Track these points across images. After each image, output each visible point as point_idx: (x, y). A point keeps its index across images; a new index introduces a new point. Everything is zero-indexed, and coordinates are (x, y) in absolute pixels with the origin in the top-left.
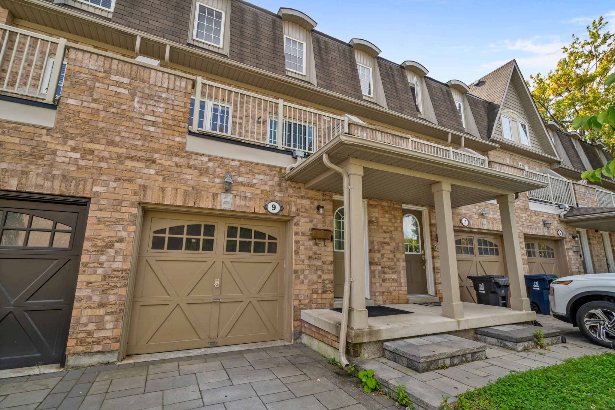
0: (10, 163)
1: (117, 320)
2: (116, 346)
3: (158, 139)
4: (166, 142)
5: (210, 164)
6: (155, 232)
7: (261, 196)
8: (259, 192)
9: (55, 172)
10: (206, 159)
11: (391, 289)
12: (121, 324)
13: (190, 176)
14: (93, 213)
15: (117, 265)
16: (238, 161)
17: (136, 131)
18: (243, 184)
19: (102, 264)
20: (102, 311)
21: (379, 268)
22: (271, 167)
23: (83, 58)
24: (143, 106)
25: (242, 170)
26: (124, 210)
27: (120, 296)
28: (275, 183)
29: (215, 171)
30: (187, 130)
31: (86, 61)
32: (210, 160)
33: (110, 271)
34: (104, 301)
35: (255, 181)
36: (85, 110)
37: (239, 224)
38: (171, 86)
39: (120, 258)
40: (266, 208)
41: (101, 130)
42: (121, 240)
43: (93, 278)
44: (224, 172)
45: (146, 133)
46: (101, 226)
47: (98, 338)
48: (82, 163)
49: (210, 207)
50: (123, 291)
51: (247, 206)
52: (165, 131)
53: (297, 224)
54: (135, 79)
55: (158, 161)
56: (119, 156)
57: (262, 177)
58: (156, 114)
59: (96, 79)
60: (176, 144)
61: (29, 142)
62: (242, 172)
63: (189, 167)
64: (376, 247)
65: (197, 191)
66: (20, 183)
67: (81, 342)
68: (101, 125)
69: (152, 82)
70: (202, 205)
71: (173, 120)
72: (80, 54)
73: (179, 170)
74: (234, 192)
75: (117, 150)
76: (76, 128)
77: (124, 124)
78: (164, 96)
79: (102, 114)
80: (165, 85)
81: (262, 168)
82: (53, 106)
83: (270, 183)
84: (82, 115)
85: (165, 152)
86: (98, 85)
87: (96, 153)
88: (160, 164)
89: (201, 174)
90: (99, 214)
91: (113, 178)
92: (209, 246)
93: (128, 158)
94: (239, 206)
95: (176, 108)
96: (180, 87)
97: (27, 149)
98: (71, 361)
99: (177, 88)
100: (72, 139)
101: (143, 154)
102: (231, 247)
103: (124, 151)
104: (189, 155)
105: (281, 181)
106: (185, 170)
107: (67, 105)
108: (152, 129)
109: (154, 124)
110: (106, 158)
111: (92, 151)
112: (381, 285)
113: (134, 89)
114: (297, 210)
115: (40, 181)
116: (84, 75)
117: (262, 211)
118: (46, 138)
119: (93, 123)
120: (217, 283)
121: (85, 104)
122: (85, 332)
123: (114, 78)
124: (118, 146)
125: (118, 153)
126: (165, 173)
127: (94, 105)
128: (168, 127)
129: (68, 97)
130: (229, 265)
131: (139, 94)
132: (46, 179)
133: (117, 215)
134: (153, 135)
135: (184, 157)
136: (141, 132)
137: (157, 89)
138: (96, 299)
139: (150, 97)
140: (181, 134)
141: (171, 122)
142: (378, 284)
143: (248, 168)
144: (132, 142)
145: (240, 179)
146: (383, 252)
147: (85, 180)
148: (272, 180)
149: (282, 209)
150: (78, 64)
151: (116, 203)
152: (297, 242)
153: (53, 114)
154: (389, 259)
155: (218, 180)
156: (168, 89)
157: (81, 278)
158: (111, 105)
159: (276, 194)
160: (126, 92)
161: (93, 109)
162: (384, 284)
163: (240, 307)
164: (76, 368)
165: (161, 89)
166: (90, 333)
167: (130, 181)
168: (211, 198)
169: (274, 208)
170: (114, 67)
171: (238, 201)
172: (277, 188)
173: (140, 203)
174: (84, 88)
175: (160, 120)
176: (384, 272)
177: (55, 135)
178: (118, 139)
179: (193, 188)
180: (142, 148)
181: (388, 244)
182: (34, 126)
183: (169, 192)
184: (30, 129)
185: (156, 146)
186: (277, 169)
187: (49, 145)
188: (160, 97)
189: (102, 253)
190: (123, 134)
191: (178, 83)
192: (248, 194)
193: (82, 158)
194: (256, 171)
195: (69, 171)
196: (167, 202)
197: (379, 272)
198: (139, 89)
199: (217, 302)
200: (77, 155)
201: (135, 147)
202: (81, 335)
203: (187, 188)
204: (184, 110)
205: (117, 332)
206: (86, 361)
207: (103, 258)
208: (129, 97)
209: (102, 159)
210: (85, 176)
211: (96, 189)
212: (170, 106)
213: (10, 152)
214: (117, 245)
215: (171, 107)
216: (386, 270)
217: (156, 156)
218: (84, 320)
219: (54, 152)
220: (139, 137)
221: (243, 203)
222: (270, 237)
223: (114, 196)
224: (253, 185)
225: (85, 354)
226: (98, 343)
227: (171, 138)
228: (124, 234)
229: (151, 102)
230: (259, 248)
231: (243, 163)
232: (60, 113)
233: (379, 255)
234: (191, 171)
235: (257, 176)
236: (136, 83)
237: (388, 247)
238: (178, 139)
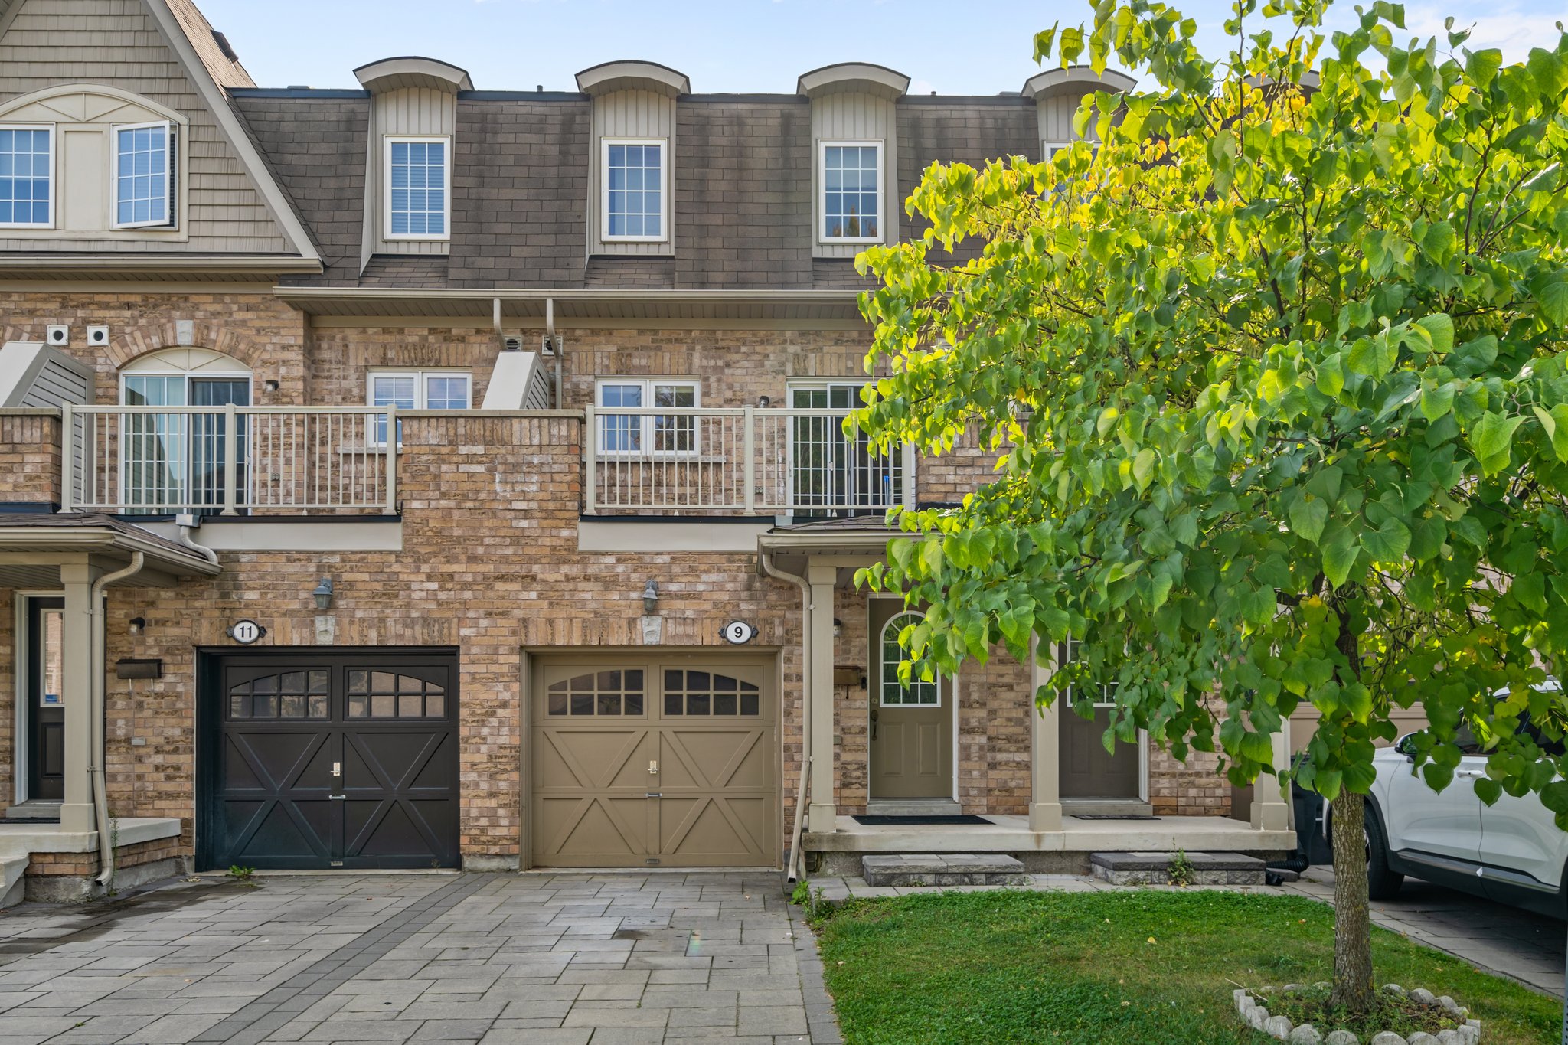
0: (365, 610)
1: (513, 815)
2: (515, 849)
3: (536, 539)
4: (547, 541)
5: (620, 568)
6: (551, 688)
7: (714, 613)
8: (708, 606)
9: (415, 614)
10: (612, 560)
11: (1013, 784)
12: (518, 820)
13: (589, 593)
14: (466, 669)
15: (504, 740)
16: (668, 553)
17: (503, 532)
18: (679, 596)
19: (484, 739)
20: (493, 803)
21: (983, 740)
22: (730, 555)
23: (420, 429)
24: (509, 488)
25: (676, 569)
26: (502, 659)
27: (512, 783)
28: (738, 586)
29: (628, 579)
30: (577, 514)
31: (424, 434)
32: (619, 561)
33: (495, 748)
34: (494, 789)
35: (700, 587)
36: (433, 514)
37: (686, 667)
38: (545, 441)
39: (505, 730)
40: (723, 634)
41: (458, 540)
42: (504, 705)
43: (477, 758)
44: (644, 578)
45: (518, 532)
46: (477, 686)
47: (494, 837)
48: (442, 596)
49: (625, 643)
50: (515, 776)
51: (688, 636)
52: (545, 523)
53: (788, 660)
54: (491, 443)
55: (540, 576)
56: (485, 577)
57: (713, 577)
58: (529, 496)
59: (441, 459)
60: (562, 542)
61: (379, 578)
62: (678, 575)
63: (587, 579)
64: (975, 696)
65: (602, 618)
66: (379, 635)
67: (475, 840)
68: (457, 532)
69: (516, 441)
70: (612, 642)
71: (555, 500)
72: (415, 424)
73: (571, 585)
74: (663, 612)
75: (481, 568)
76: (429, 544)
77: (486, 524)
78: (536, 460)
79: (456, 514)
80: (536, 441)
81: (714, 558)
82: (396, 518)
83: (730, 586)
84: (432, 524)
85: (547, 560)
86: (444, 468)
87: (456, 578)
88: (542, 580)
89: (607, 588)
90: (473, 669)
91: (482, 612)
92: (635, 705)
93: (497, 578)
94: (673, 637)
95: (557, 478)
96: (559, 437)
97: (378, 587)
98: (467, 863)
99: (555, 441)
100: (426, 562)
101: (517, 568)
102: (672, 706)
103: (491, 567)
104: (585, 557)
105: (751, 579)
106: (581, 585)
107: (412, 511)
108: (524, 524)
109: (526, 514)
110: (471, 584)
111: (451, 576)
112: (984, 775)
113: (492, 461)
114: (787, 632)
115: (399, 629)
116: (425, 458)
117: (717, 641)
118: (396, 568)
119: (446, 533)
120: (653, 766)
121: (433, 504)
122: (478, 827)
123: (463, 450)
124: (483, 562)
125: (483, 573)
126: (551, 594)
127: (443, 503)
128: (549, 515)
129: (412, 499)
130: (671, 737)
131: (500, 468)
132: (405, 626)
133: (494, 668)
134: (527, 533)
135: (577, 562)
136: (510, 532)
137: (524, 451)
138: (484, 786)
139: (515, 468)
140: (569, 523)
141: (551, 506)
142: (975, 773)
143: (686, 565)
144: (499, 552)
145: (673, 587)
146: (993, 704)
147: (449, 620)
148: (735, 580)
149: (755, 634)
150: (415, 441)
151: (490, 650)
152: (788, 694)
153: (397, 529)
154: (1009, 719)
155: (634, 595)
156: (540, 446)
157: (465, 758)
158: (465, 497)
159: (743, 606)
160: (480, 469)
161: (443, 509)
162: (992, 774)
163: (695, 808)
164: (474, 871)
165: (531, 449)
166: (483, 830)
167: (504, 614)
168: (625, 628)
169: (738, 634)
170: (461, 431)
171: (671, 628)
172: (744, 595)
173: (522, 647)
174: (428, 478)
175: (534, 505)
176: (993, 749)
177: (405, 560)
178: (480, 550)
179: (596, 613)
180: (515, 559)
181: (1011, 688)
182: (381, 552)
183: (561, 626)
184: (377, 558)
185: (532, 551)
186: (743, 557)
187: (401, 577)
188: (530, 464)
189: (483, 723)
190: (487, 541)
191: (555, 432)
192: (690, 614)
193: (441, 588)
194: (703, 567)
195: (429, 610)
196: (560, 642)
197: (981, 748)
198: (499, 459)
199: (656, 798)
200: (434, 586)
201: (504, 559)
202: (474, 832)
203: (587, 616)
204: (569, 478)
205: (515, 831)
206: (483, 864)
207: (485, 731)
208: (487, 477)
209: (465, 586)
210: (448, 614)
211: (465, 632)
212: (548, 476)
213: (363, 594)
214: (500, 712)
215: (548, 478)
216: (1000, 743)
217: (536, 568)
218: (474, 813)
219: (408, 587)
220: (508, 540)
221: (680, 630)
222: (745, 686)
223: (486, 640)
224: (697, 596)
225: (482, 855)
226: (495, 844)
227: (554, 533)
228: (507, 696)
229: (519, 477)
230: (725, 706)
231: (676, 557)
232: (406, 526)
233: (983, 713)
234: (590, 585)
235: (704, 577)
236: (494, 450)
237: (1011, 695)
238: (565, 533)
